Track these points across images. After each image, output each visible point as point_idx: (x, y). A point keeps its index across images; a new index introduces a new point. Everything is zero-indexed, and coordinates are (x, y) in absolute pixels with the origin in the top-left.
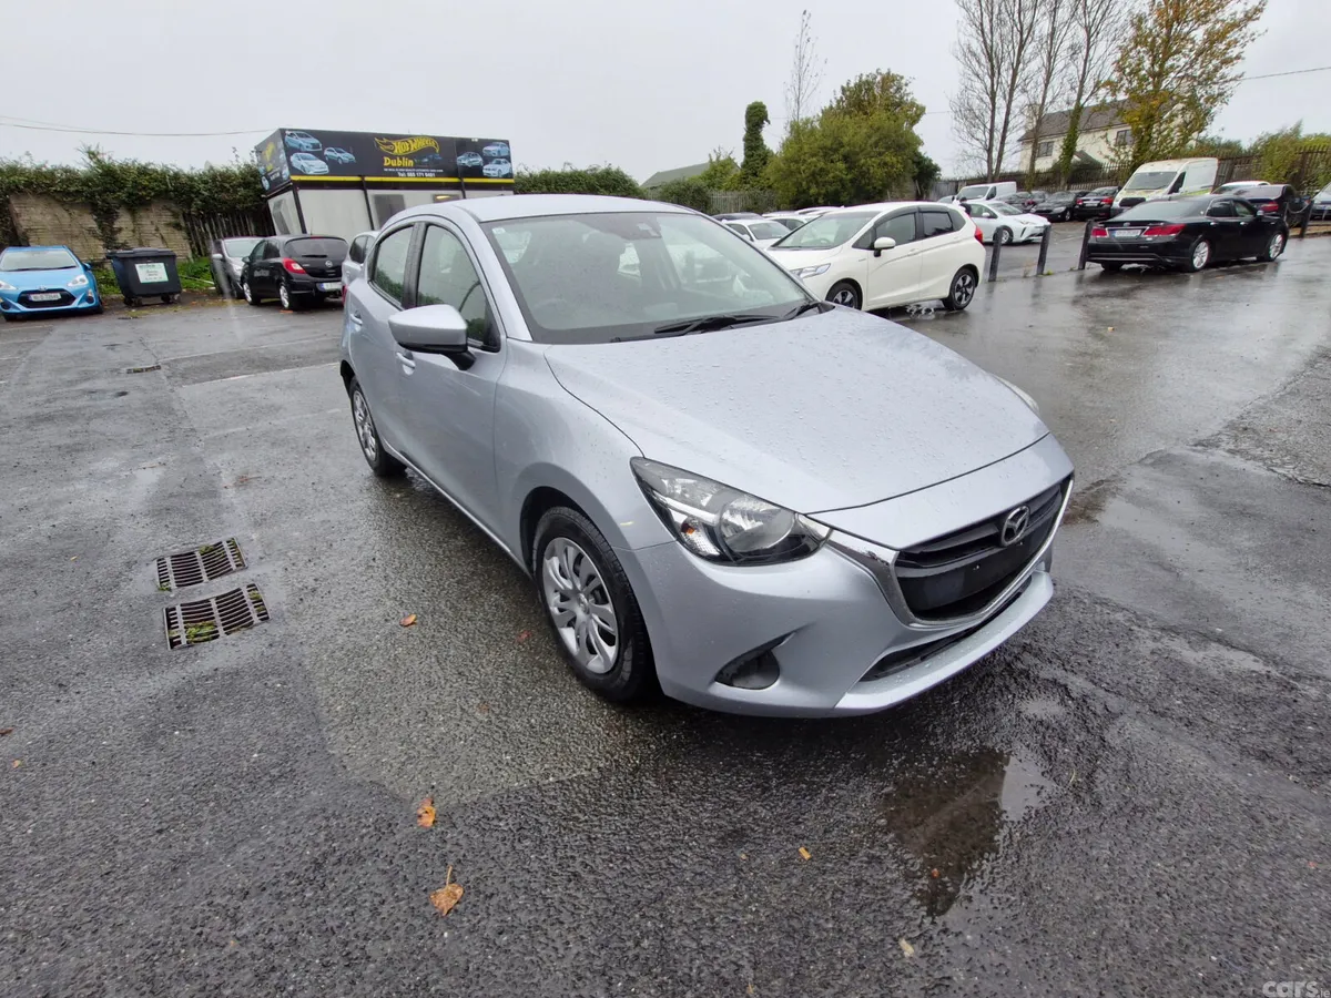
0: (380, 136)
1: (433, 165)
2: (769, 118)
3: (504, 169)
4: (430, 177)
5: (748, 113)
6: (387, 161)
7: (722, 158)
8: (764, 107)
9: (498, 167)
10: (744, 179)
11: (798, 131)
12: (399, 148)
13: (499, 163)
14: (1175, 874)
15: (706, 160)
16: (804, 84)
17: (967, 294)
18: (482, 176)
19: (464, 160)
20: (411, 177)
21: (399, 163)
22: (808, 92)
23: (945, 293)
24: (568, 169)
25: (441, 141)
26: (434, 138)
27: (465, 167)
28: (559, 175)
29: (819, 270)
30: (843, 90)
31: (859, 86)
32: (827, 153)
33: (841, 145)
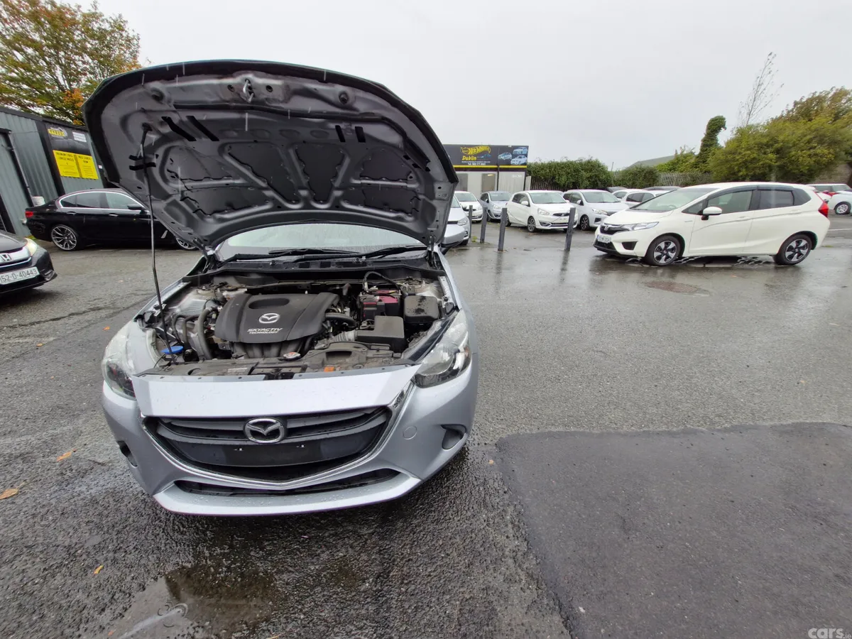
0: (463, 146)
1: (486, 159)
2: (726, 126)
3: (523, 160)
4: (483, 165)
5: (709, 123)
6: (464, 158)
7: (685, 152)
8: (724, 119)
9: (519, 160)
10: (695, 165)
11: (742, 133)
12: (471, 151)
13: (520, 158)
15: (672, 154)
16: (758, 102)
17: (800, 254)
18: (510, 165)
19: (502, 157)
20: (474, 166)
21: (470, 158)
22: (760, 108)
23: (776, 251)
24: (565, 160)
25: (493, 148)
26: (489, 146)
27: (502, 160)
28: (558, 164)
29: (647, 226)
30: (796, 104)
31: (811, 100)
32: (762, 147)
33: (777, 142)
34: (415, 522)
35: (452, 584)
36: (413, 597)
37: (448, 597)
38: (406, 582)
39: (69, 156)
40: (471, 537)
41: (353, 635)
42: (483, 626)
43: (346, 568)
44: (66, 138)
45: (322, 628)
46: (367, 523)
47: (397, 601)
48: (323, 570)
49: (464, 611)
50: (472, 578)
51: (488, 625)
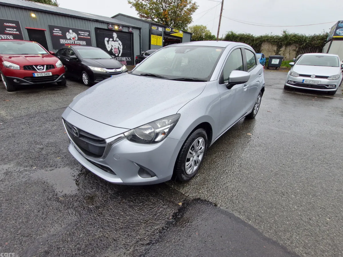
14: (24, 209)
34: (124, 201)
35: (108, 228)
36: (94, 220)
37: (102, 230)
38: (99, 214)
39: (155, 36)
40: (133, 221)
41: (73, 215)
42: (98, 248)
43: (94, 198)
44: (156, 30)
45: (71, 207)
46: (112, 190)
47: (91, 217)
48: (89, 194)
49: (100, 239)
50: (116, 233)
51: (99, 249)
